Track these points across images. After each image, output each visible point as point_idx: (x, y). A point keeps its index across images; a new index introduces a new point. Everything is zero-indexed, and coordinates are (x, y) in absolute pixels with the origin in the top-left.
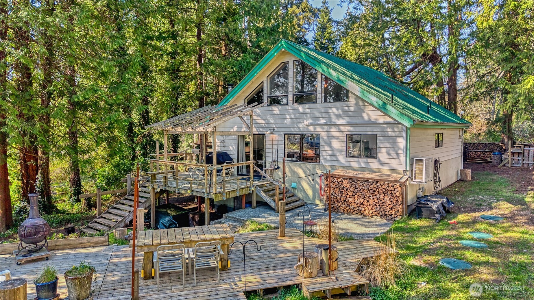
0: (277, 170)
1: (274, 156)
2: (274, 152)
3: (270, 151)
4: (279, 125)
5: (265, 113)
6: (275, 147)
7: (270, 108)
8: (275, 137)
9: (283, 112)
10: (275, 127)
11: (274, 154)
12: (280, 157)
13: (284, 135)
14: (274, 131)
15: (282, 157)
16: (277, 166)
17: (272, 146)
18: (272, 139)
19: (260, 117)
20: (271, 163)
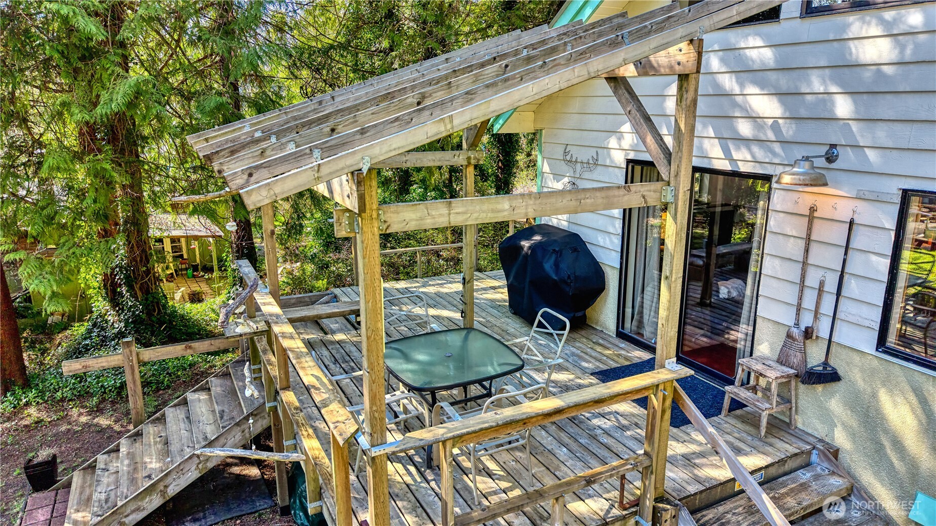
1: (809, 305)
2: (812, 279)
3: (790, 272)
6: (827, 258)
8: (835, 203)
11: (811, 295)
12: (851, 319)
13: (906, 195)
14: (833, 166)
15: (867, 323)
16: (825, 368)
17: (807, 251)
18: (813, 209)
19: (756, 83)
20: (789, 336)
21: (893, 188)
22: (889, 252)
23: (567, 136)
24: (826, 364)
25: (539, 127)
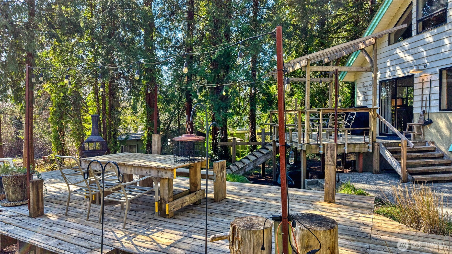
0: (428, 126)
1: (424, 105)
2: (424, 99)
3: (419, 98)
4: (433, 58)
5: (414, 45)
6: (427, 92)
7: (420, 37)
8: (427, 77)
9: (438, 37)
10: (426, 61)
11: (424, 102)
12: (433, 105)
13: (441, 70)
14: (426, 68)
15: (436, 105)
16: (428, 120)
17: (422, 91)
18: (423, 80)
19: (407, 53)
20: (421, 115)
21: (437, 70)
22: (438, 85)
23: (364, 80)
24: (428, 119)
25: (355, 79)
